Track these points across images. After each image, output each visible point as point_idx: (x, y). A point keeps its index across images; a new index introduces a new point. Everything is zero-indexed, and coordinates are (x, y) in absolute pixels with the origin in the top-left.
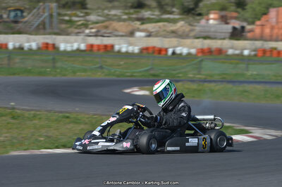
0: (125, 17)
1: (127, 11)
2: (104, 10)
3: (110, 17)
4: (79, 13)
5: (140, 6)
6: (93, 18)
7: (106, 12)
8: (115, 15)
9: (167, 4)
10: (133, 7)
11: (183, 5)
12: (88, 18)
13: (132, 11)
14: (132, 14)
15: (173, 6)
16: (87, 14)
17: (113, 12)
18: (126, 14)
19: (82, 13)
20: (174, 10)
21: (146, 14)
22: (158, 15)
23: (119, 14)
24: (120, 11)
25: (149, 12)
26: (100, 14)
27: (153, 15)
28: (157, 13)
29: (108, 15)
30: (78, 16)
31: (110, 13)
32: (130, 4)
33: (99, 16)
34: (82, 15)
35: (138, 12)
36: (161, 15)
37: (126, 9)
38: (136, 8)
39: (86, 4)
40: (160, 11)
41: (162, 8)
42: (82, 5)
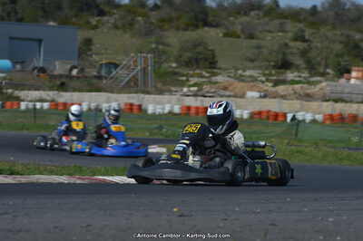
0: (263, 79)
1: (267, 72)
2: (238, 69)
3: (243, 78)
4: (204, 73)
5: (286, 65)
6: (219, 78)
7: (240, 72)
8: (251, 76)
9: (319, 64)
10: (275, 67)
11: (339, 65)
12: (214, 79)
13: (273, 72)
14: (273, 75)
15: (326, 67)
16: (214, 74)
17: (248, 73)
18: (264, 75)
19: (207, 73)
20: (328, 71)
21: (290, 75)
22: (305, 78)
23: (256, 75)
24: (258, 71)
25: (296, 74)
26: (232, 75)
27: (299, 77)
28: (306, 74)
29: (241, 76)
30: (203, 77)
31: (243, 74)
32: (273, 63)
33: (229, 77)
34: (207, 75)
35: (283, 73)
36: (312, 76)
37: (267, 69)
38: (280, 68)
39: (216, 62)
40: (310, 73)
41: (312, 68)
42: (211, 63)
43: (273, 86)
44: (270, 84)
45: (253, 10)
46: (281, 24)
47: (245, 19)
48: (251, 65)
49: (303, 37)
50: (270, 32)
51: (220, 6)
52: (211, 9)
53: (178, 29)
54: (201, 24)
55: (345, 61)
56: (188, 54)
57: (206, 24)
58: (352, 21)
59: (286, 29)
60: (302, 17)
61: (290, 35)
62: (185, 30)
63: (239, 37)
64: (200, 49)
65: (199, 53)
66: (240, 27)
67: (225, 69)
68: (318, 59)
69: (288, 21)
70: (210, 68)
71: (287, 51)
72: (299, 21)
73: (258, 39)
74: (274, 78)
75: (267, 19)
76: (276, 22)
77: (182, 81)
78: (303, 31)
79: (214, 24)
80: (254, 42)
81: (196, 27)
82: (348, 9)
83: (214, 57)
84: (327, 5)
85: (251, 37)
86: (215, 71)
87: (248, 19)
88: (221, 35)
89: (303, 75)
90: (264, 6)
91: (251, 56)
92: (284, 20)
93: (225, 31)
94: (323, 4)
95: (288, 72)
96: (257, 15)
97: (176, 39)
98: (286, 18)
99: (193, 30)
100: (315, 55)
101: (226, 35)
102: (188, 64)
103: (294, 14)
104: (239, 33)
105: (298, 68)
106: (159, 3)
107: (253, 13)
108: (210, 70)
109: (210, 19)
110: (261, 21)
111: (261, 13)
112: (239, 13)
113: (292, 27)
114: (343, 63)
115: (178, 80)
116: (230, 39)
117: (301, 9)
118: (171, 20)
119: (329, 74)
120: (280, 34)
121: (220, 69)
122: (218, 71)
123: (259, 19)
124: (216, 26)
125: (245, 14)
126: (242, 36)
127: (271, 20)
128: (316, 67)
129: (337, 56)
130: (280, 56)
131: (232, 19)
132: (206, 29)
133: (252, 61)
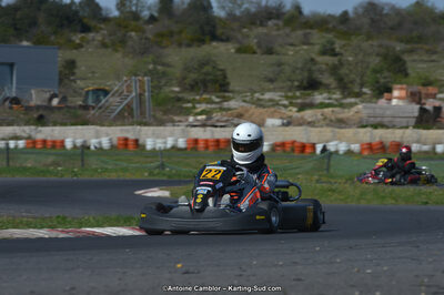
0: (286, 102)
1: (290, 94)
2: (255, 92)
3: (262, 103)
4: (213, 98)
5: (313, 85)
6: (232, 104)
7: (257, 95)
8: (271, 100)
9: (352, 82)
10: (300, 88)
11: (377, 82)
12: (226, 104)
13: (298, 94)
14: (298, 98)
15: (362, 85)
16: (226, 99)
17: (267, 96)
18: (287, 97)
19: (218, 97)
20: (365, 90)
21: (319, 97)
22: (336, 100)
23: (278, 98)
24: (279, 94)
25: (325, 95)
26: (248, 99)
27: (330, 99)
28: (337, 96)
29: (259, 100)
30: (213, 102)
31: (262, 97)
32: (296, 83)
33: (244, 101)
34: (217, 100)
35: (309, 95)
36: (345, 97)
37: (290, 90)
38: (305, 89)
39: (228, 84)
40: (343, 93)
41: (345, 87)
42: (221, 86)
43: (298, 111)
44: (295, 109)
45: (270, 19)
46: (305, 35)
47: (261, 30)
48: (271, 87)
49: (333, 50)
50: (292, 45)
51: (231, 16)
52: (220, 19)
53: (180, 45)
54: (207, 38)
55: (385, 78)
56: (193, 76)
57: (214, 37)
58: (392, 29)
59: (312, 41)
60: (330, 26)
61: (317, 48)
62: (189, 46)
63: (255, 53)
64: (208, 69)
65: (207, 74)
66: (255, 41)
67: (239, 92)
68: (353, 76)
69: (315, 32)
70: (220, 91)
71: (314, 68)
72: (328, 30)
73: (278, 54)
74: (299, 101)
75: (287, 30)
76: (300, 33)
77: (187, 108)
78: (333, 43)
79: (224, 37)
80: (273, 58)
81: (201, 41)
82: (387, 14)
83: (225, 77)
84: (360, 11)
85: (270, 52)
86: (227, 94)
87: (264, 30)
88: (233, 51)
89: (334, 96)
90: (284, 14)
91: (271, 76)
92: (308, 31)
93: (237, 46)
94: (356, 9)
95: (316, 93)
96: (276, 25)
97: (178, 57)
98: (311, 28)
99: (199, 46)
100: (347, 72)
101: (239, 51)
102: (193, 87)
103: (322, 23)
104: (255, 47)
105: (327, 88)
106: (156, 14)
107: (270, 23)
108: (221, 94)
109: (219, 31)
110: (281, 32)
111: (281, 23)
112: (253, 23)
113: (319, 38)
114: (382, 81)
115: (182, 108)
116: (243, 55)
117: (329, 15)
118: (171, 34)
119: (365, 94)
120: (305, 47)
121: (232, 92)
122: (231, 95)
123: (278, 29)
124: (227, 40)
125: (262, 25)
126: (258, 51)
127: (294, 30)
128: (350, 85)
129: (375, 71)
130: (306, 74)
131: (245, 30)
132: (214, 44)
133: (271, 81)
